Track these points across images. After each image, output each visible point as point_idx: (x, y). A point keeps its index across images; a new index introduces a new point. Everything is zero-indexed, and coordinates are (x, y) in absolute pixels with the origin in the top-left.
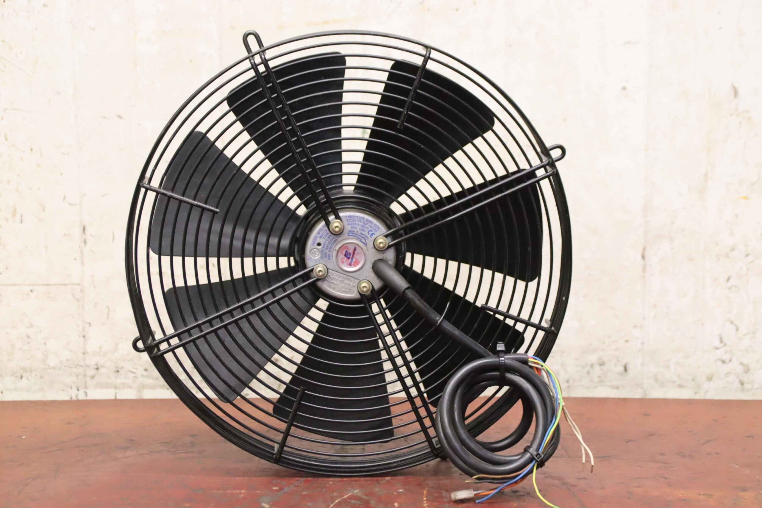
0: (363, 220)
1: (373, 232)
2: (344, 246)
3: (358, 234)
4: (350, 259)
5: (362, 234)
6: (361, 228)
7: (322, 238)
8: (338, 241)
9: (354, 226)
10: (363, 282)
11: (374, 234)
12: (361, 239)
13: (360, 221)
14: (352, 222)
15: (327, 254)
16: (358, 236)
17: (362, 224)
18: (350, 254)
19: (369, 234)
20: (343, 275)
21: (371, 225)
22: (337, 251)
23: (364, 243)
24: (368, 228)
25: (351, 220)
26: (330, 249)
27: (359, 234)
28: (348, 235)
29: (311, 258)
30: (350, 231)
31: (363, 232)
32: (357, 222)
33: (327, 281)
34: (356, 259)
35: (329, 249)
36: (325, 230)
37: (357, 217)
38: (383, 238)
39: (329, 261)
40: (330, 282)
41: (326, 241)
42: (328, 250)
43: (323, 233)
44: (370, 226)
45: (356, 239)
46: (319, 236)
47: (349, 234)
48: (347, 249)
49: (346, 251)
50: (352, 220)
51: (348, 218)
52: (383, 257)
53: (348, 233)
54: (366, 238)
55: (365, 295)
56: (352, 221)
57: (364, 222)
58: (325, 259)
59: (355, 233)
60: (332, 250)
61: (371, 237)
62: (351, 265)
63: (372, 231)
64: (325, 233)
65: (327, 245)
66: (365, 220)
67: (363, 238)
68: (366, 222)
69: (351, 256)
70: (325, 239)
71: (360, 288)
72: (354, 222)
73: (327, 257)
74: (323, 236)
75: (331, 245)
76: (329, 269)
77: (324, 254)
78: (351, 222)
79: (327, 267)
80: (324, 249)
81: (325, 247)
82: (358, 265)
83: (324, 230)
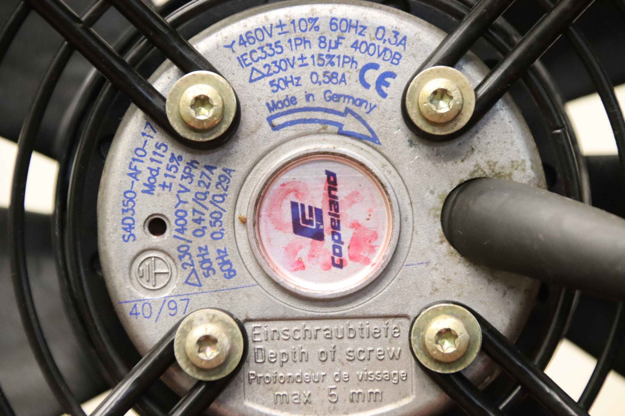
0: (317, 28)
1: (385, 67)
2: (276, 187)
3: (317, 104)
4: (328, 237)
5: (337, 97)
6: (320, 71)
7: (158, 189)
8: (236, 178)
9: (282, 74)
10: (429, 319)
11: (392, 75)
12: (340, 125)
13: (305, 41)
14: (268, 60)
15: (212, 255)
16: (319, 115)
17: (315, 49)
18: (319, 212)
19: (366, 86)
20: (325, 325)
21: (361, 39)
22: (250, 222)
23: (359, 138)
24: (353, 61)
25: (259, 54)
26: (213, 225)
27: (319, 102)
28: (275, 128)
29: (145, 303)
30: (272, 107)
31: (335, 89)
32: (288, 53)
33: (259, 380)
34: (356, 225)
35: (209, 230)
36: (158, 146)
37: (281, 25)
38: (438, 71)
39: (232, 283)
40: (275, 379)
41: (183, 197)
42: (207, 236)
43: (154, 165)
44: (355, 45)
45: (318, 133)
46: (139, 187)
47: (277, 122)
48: (292, 198)
49: (294, 205)
50: (261, 48)
51: (240, 50)
52: (477, 165)
53: (270, 119)
54: (361, 111)
55: (459, 375)
56: (267, 55)
57: (322, 40)
58: (208, 282)
59: (302, 103)
60: (228, 229)
61: (384, 95)
62: (341, 265)
63: (375, 66)
64: (166, 161)
65: (194, 211)
66: (324, 26)
67: (348, 111)
68: (332, 37)
69: (327, 219)
70: (175, 188)
71: (424, 348)
72: (277, 58)
73: (215, 266)
74: (160, 179)
75: (212, 208)
76: (248, 320)
77: (197, 260)
78: (263, 62)
79: (231, 315)
80: (188, 234)
81: (191, 226)
82: (373, 249)
83: (150, 147)
